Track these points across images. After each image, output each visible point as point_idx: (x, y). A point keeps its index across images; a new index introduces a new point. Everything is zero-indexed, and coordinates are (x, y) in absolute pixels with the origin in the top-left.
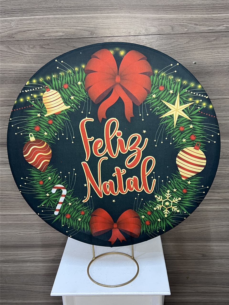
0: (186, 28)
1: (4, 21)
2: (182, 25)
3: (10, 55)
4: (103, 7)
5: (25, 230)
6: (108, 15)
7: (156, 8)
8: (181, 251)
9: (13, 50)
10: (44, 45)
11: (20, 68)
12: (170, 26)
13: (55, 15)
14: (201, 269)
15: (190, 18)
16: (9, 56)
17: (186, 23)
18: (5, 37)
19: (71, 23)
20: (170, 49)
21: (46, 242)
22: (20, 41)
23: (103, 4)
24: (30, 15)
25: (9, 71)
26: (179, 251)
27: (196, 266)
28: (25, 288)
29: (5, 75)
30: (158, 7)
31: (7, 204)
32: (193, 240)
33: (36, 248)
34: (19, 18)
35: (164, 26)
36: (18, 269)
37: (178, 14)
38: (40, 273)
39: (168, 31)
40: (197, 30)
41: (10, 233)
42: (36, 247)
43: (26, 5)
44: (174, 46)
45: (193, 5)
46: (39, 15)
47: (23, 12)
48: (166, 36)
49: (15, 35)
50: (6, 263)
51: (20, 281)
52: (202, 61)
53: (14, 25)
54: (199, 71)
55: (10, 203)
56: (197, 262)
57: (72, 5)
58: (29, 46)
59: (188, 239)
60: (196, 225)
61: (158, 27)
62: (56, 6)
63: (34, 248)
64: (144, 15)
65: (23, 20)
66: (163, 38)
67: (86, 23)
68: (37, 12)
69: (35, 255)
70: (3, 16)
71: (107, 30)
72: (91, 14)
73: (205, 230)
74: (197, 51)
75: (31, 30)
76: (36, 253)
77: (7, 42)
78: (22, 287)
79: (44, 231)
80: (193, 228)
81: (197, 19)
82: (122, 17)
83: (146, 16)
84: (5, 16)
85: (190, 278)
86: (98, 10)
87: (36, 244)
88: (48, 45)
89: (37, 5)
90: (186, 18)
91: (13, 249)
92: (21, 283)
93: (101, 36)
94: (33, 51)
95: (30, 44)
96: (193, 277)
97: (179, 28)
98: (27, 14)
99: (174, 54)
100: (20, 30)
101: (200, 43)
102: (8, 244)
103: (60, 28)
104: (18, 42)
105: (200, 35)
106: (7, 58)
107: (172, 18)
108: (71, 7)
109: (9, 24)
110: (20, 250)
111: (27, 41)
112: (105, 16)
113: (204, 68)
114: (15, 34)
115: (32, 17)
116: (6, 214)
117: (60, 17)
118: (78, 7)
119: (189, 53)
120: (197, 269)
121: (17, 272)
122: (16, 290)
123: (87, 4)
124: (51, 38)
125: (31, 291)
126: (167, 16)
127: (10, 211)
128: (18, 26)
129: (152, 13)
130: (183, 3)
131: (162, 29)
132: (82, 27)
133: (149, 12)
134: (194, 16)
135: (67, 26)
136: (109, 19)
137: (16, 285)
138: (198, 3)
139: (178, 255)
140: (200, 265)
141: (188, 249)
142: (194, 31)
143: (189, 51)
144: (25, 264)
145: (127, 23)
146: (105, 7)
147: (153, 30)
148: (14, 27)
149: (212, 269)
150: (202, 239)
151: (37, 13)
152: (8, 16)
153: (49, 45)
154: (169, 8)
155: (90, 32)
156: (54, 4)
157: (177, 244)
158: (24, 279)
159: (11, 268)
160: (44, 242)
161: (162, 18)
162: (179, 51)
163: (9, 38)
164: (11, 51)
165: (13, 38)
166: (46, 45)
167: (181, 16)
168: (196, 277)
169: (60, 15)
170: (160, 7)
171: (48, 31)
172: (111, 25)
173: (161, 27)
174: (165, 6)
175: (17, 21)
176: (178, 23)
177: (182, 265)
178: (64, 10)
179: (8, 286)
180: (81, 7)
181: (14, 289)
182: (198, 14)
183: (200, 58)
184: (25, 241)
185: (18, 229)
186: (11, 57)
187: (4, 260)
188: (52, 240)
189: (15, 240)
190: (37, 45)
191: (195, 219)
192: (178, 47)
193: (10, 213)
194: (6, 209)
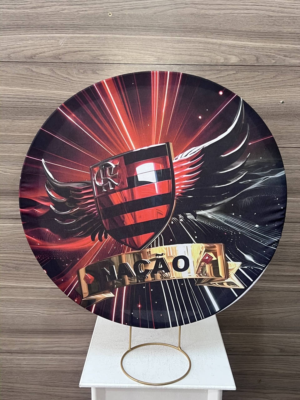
0: (274, 60)
1: (50, 38)
2: (269, 56)
3: (54, 79)
4: (175, 28)
5: (51, 310)
6: (180, 39)
7: (239, 34)
8: (253, 344)
9: (59, 74)
10: (98, 71)
11: (64, 96)
12: (255, 56)
13: (114, 34)
14: (277, 369)
15: (280, 48)
16: (53, 81)
17: (274, 53)
18: (50, 57)
19: (134, 45)
20: (253, 84)
21: (76, 326)
22: (68, 63)
23: (175, 25)
24: (84, 33)
25: (51, 100)
26: (251, 344)
27: (271, 365)
28: (43, 390)
29: (45, 104)
30: (241, 33)
31: (30, 273)
32: (270, 329)
33: (63, 335)
34: (69, 35)
35: (247, 56)
36: (36, 364)
37: (265, 42)
38: (64, 370)
39: (251, 62)
40: (287, 63)
41: (30, 313)
42: (63, 333)
43: (80, 20)
44: (259, 80)
45: (283, 33)
46: (95, 34)
47: (75, 28)
48: (249, 68)
49: (62, 56)
50: (20, 355)
51: (36, 381)
52: (291, 101)
53: (62, 44)
54: (287, 112)
55: (34, 272)
56: (272, 359)
57: (137, 24)
58: (79, 70)
59: (262, 328)
60: (273, 309)
61: (239, 56)
62: (117, 24)
63: (60, 334)
64: (225, 41)
65: (75, 38)
66: (245, 70)
67: (152, 47)
68: (92, 29)
69: (60, 344)
70: (49, 32)
71: (177, 56)
72: (159, 36)
73: (285, 317)
74: (285, 88)
75: (83, 51)
76: (62, 341)
77: (52, 63)
78: (39, 389)
79: (75, 311)
80: (270, 313)
81: (288, 50)
82: (197, 42)
83: (226, 43)
84: (53, 32)
85: (264, 381)
86: (169, 31)
87: (64, 328)
88: (103, 70)
89: (93, 21)
90: (275, 48)
91: (32, 335)
92: (37, 383)
93: (169, 63)
94: (83, 77)
95: (81, 68)
96: (267, 379)
97: (265, 59)
98: (81, 31)
99: (257, 90)
100: (69, 50)
101: (290, 79)
102: (25, 327)
103: (119, 51)
104: (66, 65)
105: (290, 69)
106: (50, 83)
107: (257, 46)
108: (135, 26)
109: (56, 41)
110: (40, 336)
111: (76, 64)
112: (176, 39)
113: (293, 108)
114: (63, 54)
115: (86, 35)
116: (26, 286)
117: (120, 37)
118: (144, 27)
119: (275, 90)
120: (272, 368)
121: (34, 368)
122: (30, 393)
123: (155, 24)
124: (108, 63)
125: (50, 395)
126: (251, 43)
127: (32, 282)
128: (67, 45)
129: (234, 39)
130: (272, 30)
131: (245, 59)
132: (148, 51)
133: (230, 38)
134: (284, 46)
135: (129, 49)
136: (180, 43)
137: (31, 386)
138: (289, 31)
139: (249, 349)
140: (275, 363)
141: (262, 342)
142: (283, 63)
143: (276, 87)
144: (46, 356)
145: (202, 50)
146: (178, 28)
147: (234, 60)
148: (61, 46)
149: (291, 369)
150: (281, 328)
151: (93, 31)
152: (56, 32)
153: (105, 71)
154: (254, 35)
155: (156, 57)
156: (115, 21)
157: (249, 334)
158: (43, 377)
159: (27, 362)
160: (74, 326)
161: (245, 46)
162: (264, 86)
163: (54, 59)
164: (55, 75)
165: (60, 59)
166: (101, 70)
167: (268, 45)
168: (270, 379)
169: (120, 34)
170: (243, 33)
171: (105, 54)
172: (183, 51)
173: (243, 57)
174: (250, 32)
175: (67, 39)
176: (264, 53)
177: (253, 362)
178: (127, 28)
179: (20, 387)
180: (147, 27)
181: (27, 392)
182: (289, 44)
183: (290, 97)
184: (48, 325)
185: (42, 307)
186: (55, 83)
187: (18, 351)
188: (84, 324)
189: (36, 322)
190: (89, 69)
191: (272, 301)
192: (264, 81)
193: (34, 285)
194: (28, 279)
